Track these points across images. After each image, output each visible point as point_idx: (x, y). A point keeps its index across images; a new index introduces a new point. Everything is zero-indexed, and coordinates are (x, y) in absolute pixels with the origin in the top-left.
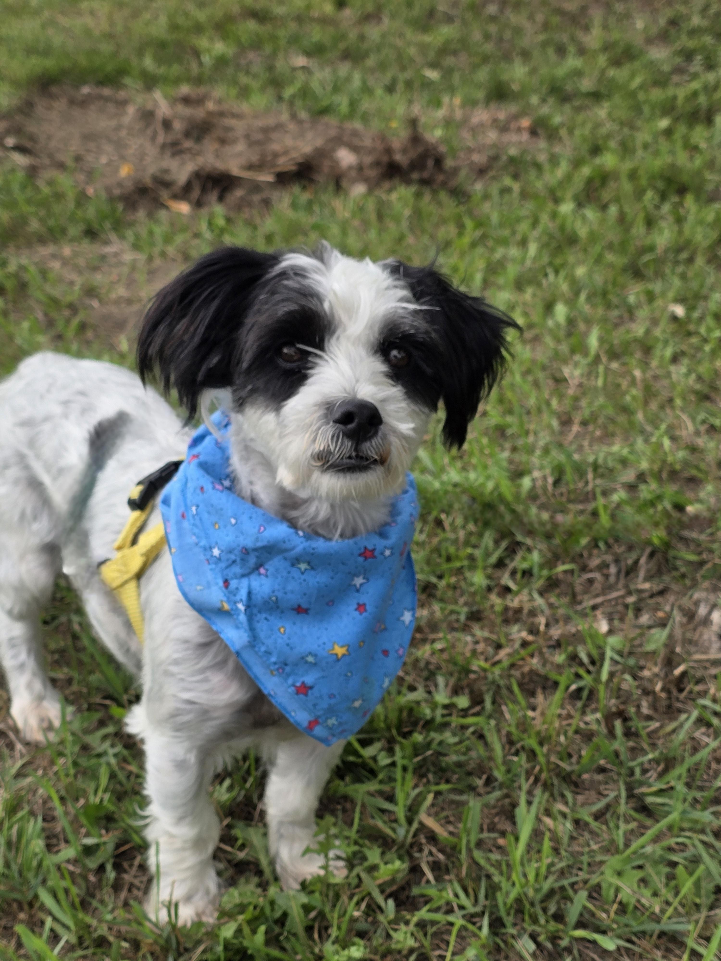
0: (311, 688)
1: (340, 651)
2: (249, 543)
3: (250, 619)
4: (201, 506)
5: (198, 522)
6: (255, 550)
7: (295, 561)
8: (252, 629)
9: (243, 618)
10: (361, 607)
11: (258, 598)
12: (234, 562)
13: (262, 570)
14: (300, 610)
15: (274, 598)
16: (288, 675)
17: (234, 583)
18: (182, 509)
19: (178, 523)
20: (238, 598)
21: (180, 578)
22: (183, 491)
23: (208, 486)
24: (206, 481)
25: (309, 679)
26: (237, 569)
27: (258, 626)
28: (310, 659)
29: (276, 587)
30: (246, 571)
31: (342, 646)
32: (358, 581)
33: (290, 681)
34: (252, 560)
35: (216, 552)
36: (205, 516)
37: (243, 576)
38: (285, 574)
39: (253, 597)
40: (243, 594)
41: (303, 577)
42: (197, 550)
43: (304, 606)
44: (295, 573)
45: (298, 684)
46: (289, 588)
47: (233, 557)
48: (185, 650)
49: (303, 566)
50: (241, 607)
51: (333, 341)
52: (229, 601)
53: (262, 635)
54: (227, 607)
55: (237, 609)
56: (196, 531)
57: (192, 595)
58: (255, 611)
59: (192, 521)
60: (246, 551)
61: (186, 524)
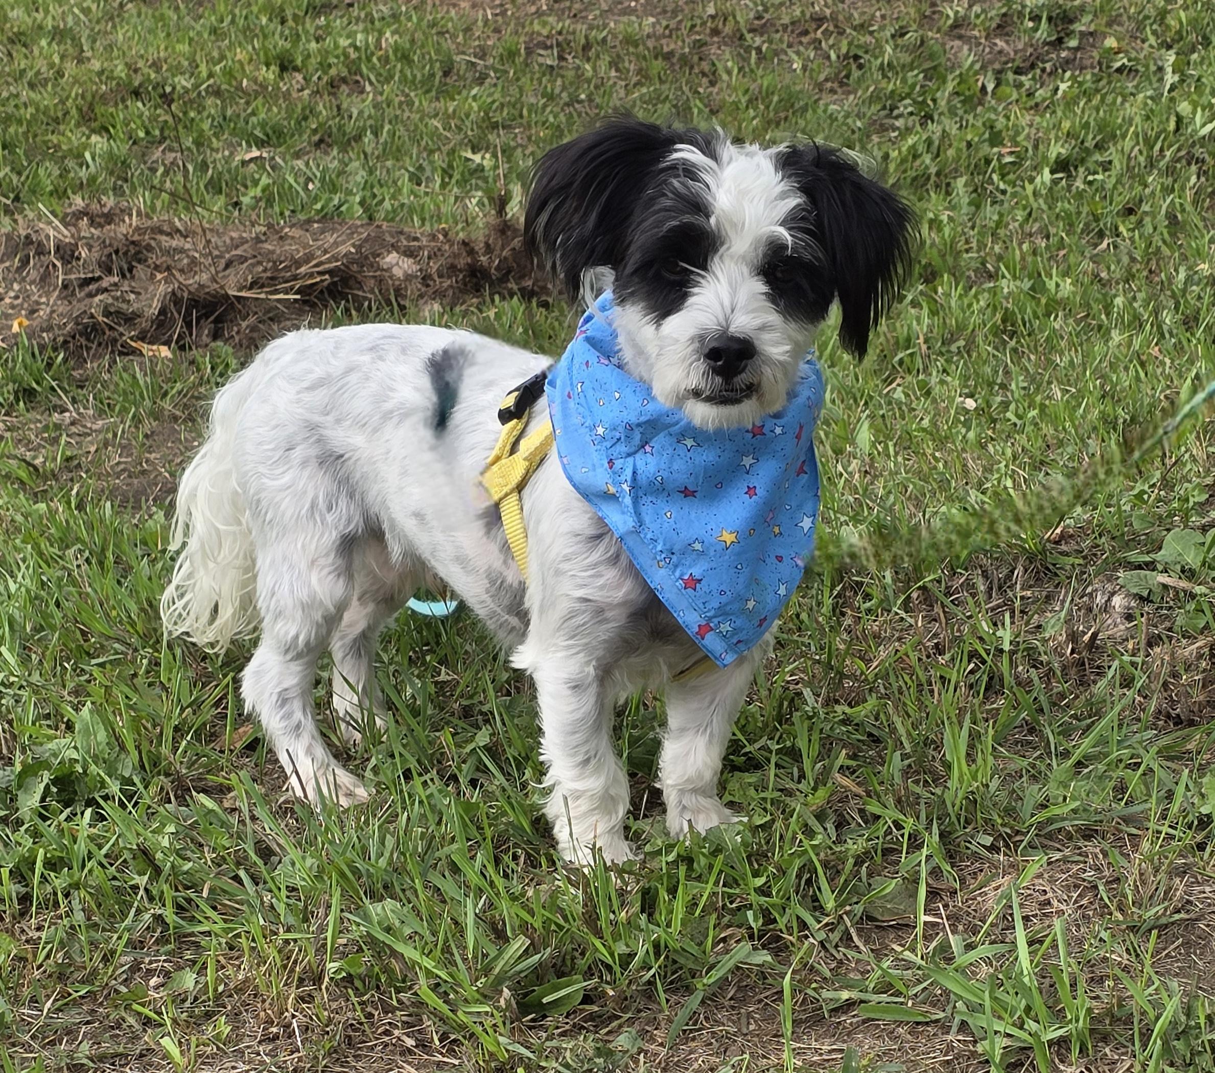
0: (699, 581)
1: (729, 538)
2: (634, 420)
3: (636, 501)
4: (587, 383)
5: (582, 400)
6: (639, 425)
7: (681, 436)
8: (638, 514)
9: (628, 500)
10: (751, 491)
11: (642, 479)
12: (619, 439)
13: (648, 448)
14: (687, 493)
15: (659, 479)
16: (676, 566)
17: (618, 464)
18: (568, 389)
19: (564, 403)
20: (623, 478)
21: (565, 460)
22: (570, 369)
23: (593, 360)
24: (592, 355)
25: (697, 572)
26: (622, 448)
27: (643, 509)
28: (698, 546)
29: (663, 466)
30: (633, 449)
31: (731, 533)
32: (747, 461)
33: (677, 574)
34: (637, 437)
35: (600, 430)
36: (590, 393)
37: (629, 455)
38: (670, 451)
39: (639, 477)
40: (628, 473)
41: (689, 454)
42: (583, 430)
43: (691, 488)
44: (681, 450)
45: (686, 577)
46: (675, 467)
47: (618, 435)
48: (577, 543)
49: (689, 442)
50: (626, 487)
51: (716, 259)
52: (614, 484)
53: (647, 519)
54: (612, 490)
55: (623, 490)
56: (581, 410)
57: (577, 478)
58: (640, 494)
59: (577, 400)
60: (630, 428)
61: (572, 404)
